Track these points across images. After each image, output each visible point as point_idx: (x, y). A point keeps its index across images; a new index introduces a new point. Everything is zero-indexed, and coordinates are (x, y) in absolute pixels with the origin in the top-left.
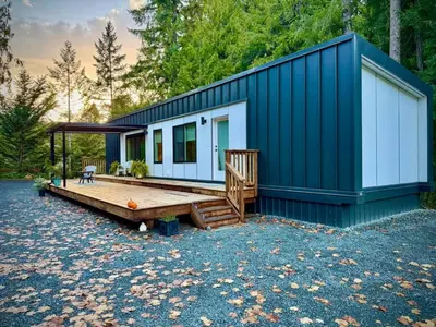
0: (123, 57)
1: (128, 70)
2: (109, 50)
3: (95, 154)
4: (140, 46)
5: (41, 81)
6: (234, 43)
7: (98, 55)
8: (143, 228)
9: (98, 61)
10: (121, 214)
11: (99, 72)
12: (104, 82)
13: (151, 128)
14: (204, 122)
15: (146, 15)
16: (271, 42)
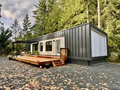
0: (31, 23)
1: (32, 26)
2: (27, 21)
3: (22, 49)
4: (35, 20)
5: (8, 29)
6: (60, 20)
7: (24, 23)
8: (41, 67)
9: (24, 24)
10: (35, 64)
11: (24, 27)
12: (25, 29)
13: (40, 42)
14: (54, 41)
15: (37, 13)
16: (69, 20)
